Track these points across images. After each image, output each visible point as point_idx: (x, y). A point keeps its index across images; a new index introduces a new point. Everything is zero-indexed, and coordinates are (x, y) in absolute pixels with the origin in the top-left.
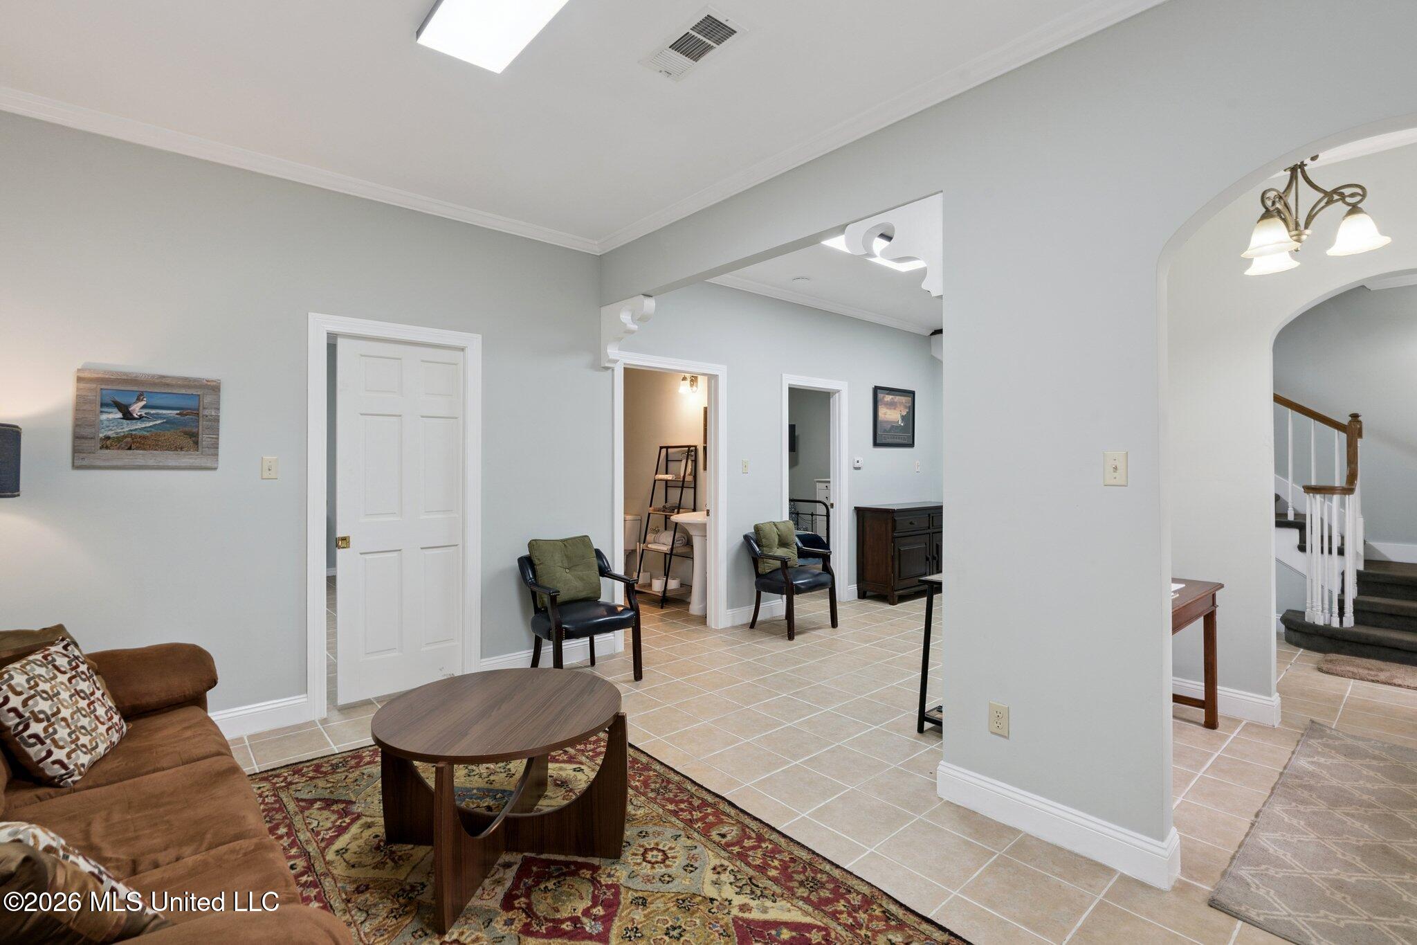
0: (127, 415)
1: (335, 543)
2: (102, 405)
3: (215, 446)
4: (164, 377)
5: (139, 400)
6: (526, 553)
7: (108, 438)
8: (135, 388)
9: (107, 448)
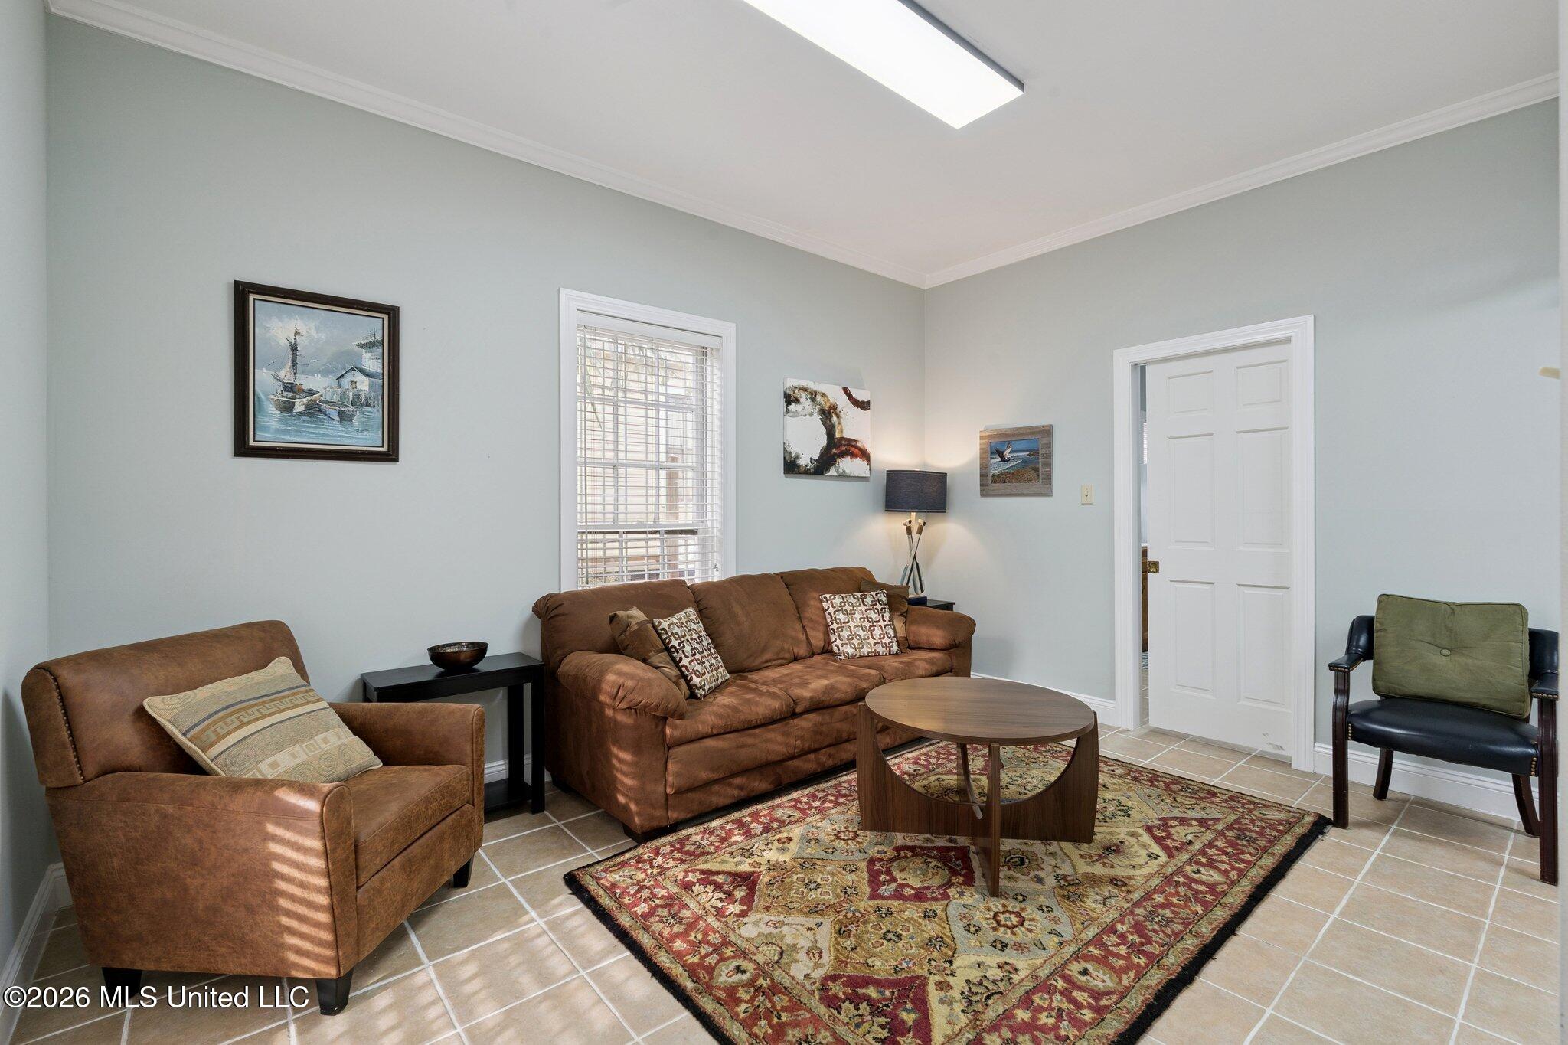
0: (1003, 460)
1: (1147, 567)
2: (992, 453)
3: (1049, 479)
4: (1020, 428)
5: (1008, 447)
6: (1371, 611)
7: (994, 475)
8: (1005, 439)
9: (994, 482)
